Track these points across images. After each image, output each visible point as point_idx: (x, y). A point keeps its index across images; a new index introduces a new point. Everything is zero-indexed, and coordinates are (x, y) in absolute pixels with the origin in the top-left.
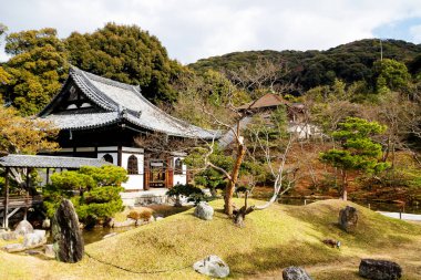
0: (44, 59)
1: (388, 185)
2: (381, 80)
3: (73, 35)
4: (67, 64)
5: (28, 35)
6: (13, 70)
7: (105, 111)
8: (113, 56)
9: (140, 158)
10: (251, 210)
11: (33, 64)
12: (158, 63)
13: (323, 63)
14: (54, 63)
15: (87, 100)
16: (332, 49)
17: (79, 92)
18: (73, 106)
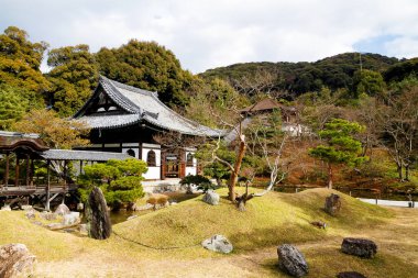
0: (79, 70)
1: (367, 176)
2: (360, 87)
3: (102, 50)
4: (97, 74)
5: (66, 50)
6: (53, 79)
7: (128, 113)
8: (135, 67)
9: (158, 153)
10: (251, 197)
11: (70, 74)
12: (172, 73)
13: (312, 73)
14: (86, 73)
15: (114, 104)
16: (319, 61)
17: (107, 97)
18: (102, 109)
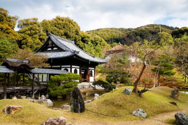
0: (34, 30)
1: (169, 81)
3: (44, 21)
4: (42, 32)
5: (27, 20)
8: (60, 29)
9: (78, 70)
11: (29, 32)
12: (77, 32)
13: (135, 33)
14: (37, 31)
15: (56, 46)
16: (138, 28)
17: (53, 43)
18: (50, 49)
